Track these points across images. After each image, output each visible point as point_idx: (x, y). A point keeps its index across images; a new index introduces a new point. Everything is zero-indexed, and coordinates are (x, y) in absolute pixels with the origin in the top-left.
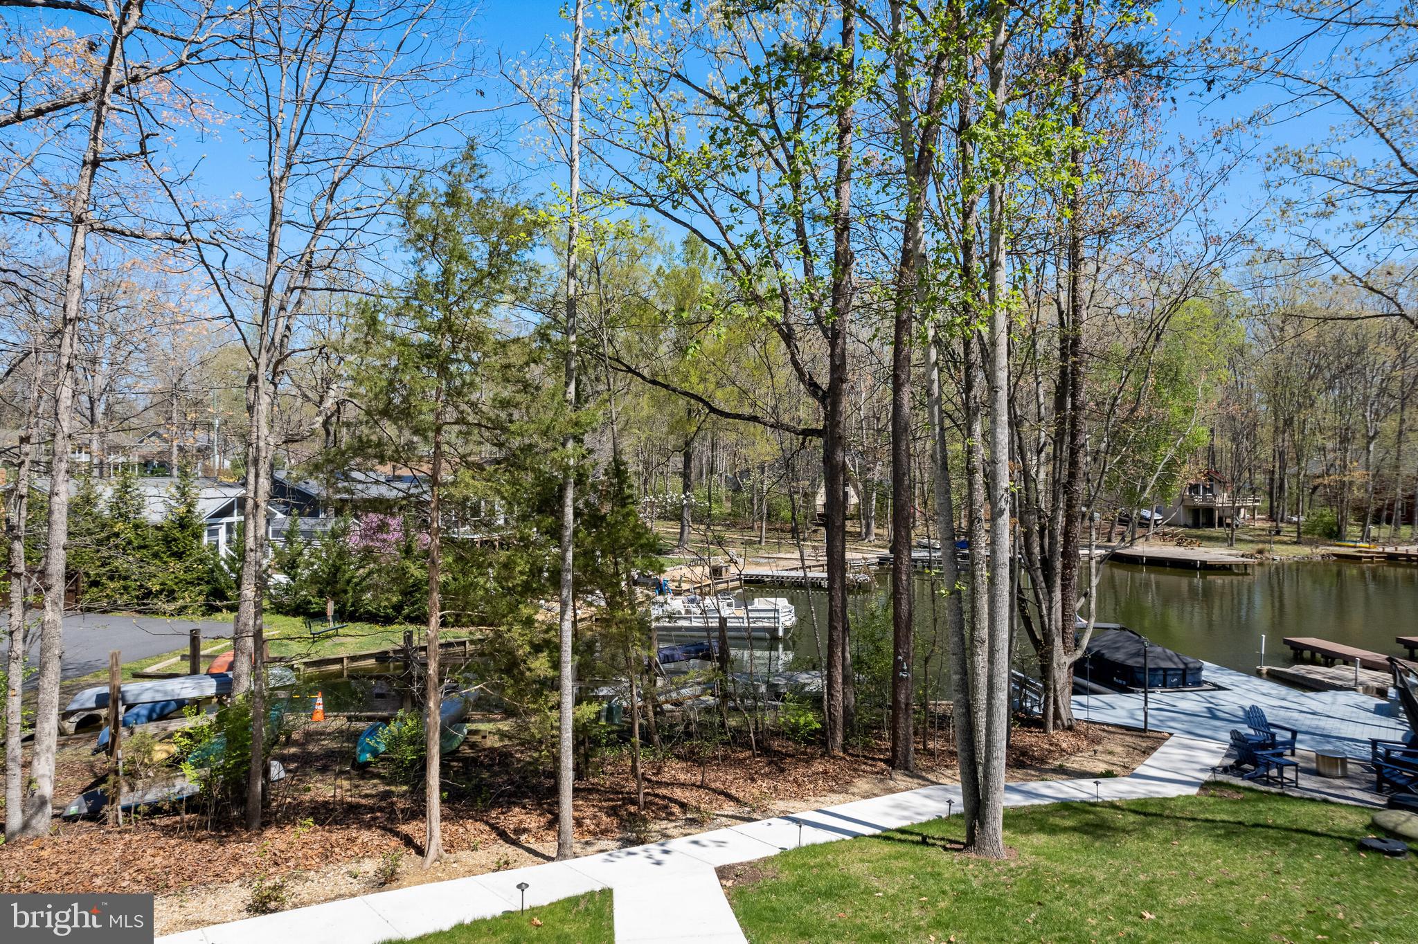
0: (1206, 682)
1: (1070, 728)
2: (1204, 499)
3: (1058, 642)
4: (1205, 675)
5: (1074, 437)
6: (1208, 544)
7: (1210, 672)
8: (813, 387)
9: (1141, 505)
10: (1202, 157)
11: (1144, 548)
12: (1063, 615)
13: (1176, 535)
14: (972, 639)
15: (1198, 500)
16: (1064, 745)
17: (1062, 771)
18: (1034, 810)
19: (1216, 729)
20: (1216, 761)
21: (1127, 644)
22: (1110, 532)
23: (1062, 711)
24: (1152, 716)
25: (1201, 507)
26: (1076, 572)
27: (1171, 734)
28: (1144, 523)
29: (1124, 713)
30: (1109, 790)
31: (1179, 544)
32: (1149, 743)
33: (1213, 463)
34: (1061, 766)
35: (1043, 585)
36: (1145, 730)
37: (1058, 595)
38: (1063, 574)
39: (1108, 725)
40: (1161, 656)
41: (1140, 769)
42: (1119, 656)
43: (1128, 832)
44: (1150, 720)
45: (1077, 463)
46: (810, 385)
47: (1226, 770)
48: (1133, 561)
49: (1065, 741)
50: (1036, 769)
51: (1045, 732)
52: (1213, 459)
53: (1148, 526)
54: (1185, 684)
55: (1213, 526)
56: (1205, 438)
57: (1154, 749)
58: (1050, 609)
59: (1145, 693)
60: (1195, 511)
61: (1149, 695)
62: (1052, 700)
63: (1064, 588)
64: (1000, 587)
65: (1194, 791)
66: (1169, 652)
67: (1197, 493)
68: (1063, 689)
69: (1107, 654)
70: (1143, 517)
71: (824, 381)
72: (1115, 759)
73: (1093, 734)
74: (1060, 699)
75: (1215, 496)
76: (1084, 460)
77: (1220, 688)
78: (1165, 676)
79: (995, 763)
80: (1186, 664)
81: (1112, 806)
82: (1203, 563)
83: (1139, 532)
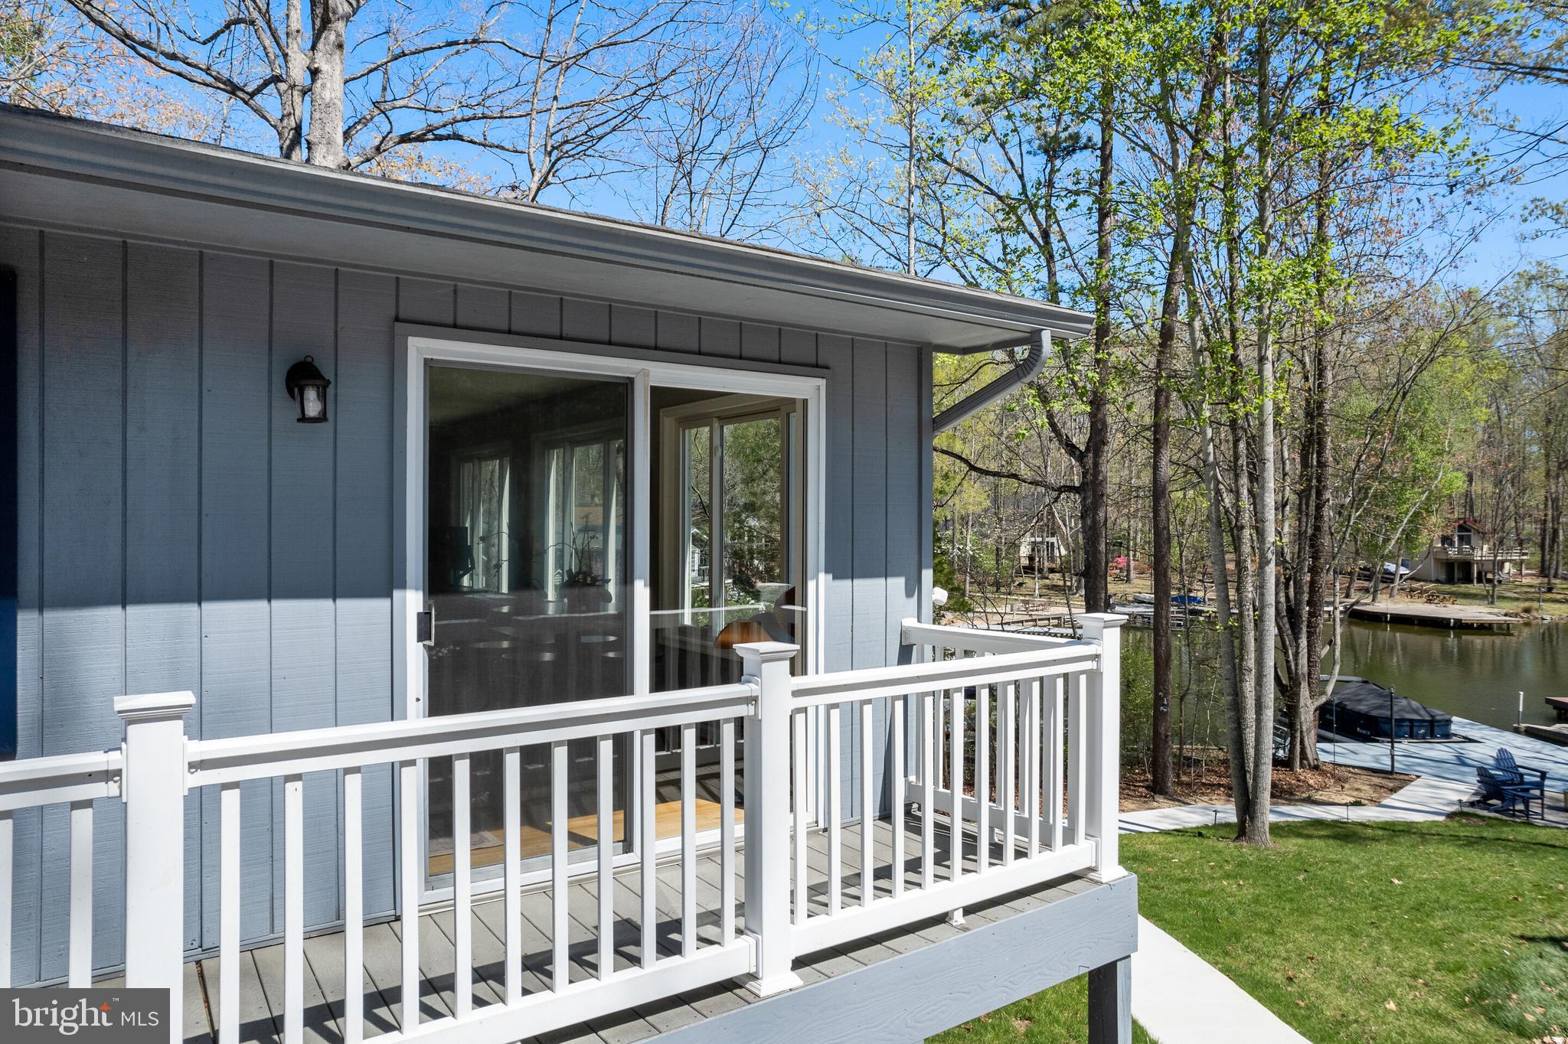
0: (1456, 735)
1: (1316, 768)
2: (1460, 551)
3: (1304, 686)
4: (1454, 728)
5: (1319, 494)
6: (1464, 601)
7: (1459, 725)
8: (1071, 448)
9: (1384, 558)
10: (1452, 219)
11: (1386, 604)
12: (1309, 661)
13: (1426, 591)
14: (1241, 668)
15: (1453, 553)
16: (1311, 782)
17: (1310, 801)
18: (1289, 825)
19: (1464, 774)
20: (1465, 798)
21: (1369, 697)
22: (1349, 588)
23: (1308, 751)
24: (1398, 761)
25: (1456, 560)
26: (1321, 621)
27: (1418, 777)
28: (1388, 578)
29: (1368, 758)
30: (1356, 815)
31: (1429, 601)
32: (1397, 783)
33: (1472, 511)
34: (1309, 797)
35: (1289, 632)
36: (1392, 772)
37: (1304, 642)
38: (1309, 622)
39: (1354, 767)
40: (1407, 707)
41: (1385, 802)
42: (1362, 708)
43: (1377, 840)
44: (1396, 765)
45: (1322, 516)
46: (1068, 445)
47: (1472, 804)
48: (1376, 619)
49: (1313, 779)
50: (1286, 799)
51: (1292, 770)
52: (1471, 507)
53: (1392, 581)
54: (1433, 736)
55: (1470, 581)
56: (1460, 483)
57: (1401, 788)
58: (1296, 655)
59: (1392, 742)
60: (1449, 566)
61: (1396, 745)
62: (1298, 740)
63: (1310, 635)
64: (1267, 623)
65: (1441, 818)
66: (1415, 704)
67: (1452, 544)
68: (1309, 730)
69: (1350, 705)
70: (1387, 572)
71: (1080, 440)
72: (1362, 795)
73: (1339, 775)
74: (1306, 739)
75: (1473, 549)
76: (1328, 513)
77: (1471, 741)
78: (1411, 728)
79: (1263, 768)
80: (1432, 716)
81: (1362, 824)
82: (1458, 621)
83: (1382, 586)
